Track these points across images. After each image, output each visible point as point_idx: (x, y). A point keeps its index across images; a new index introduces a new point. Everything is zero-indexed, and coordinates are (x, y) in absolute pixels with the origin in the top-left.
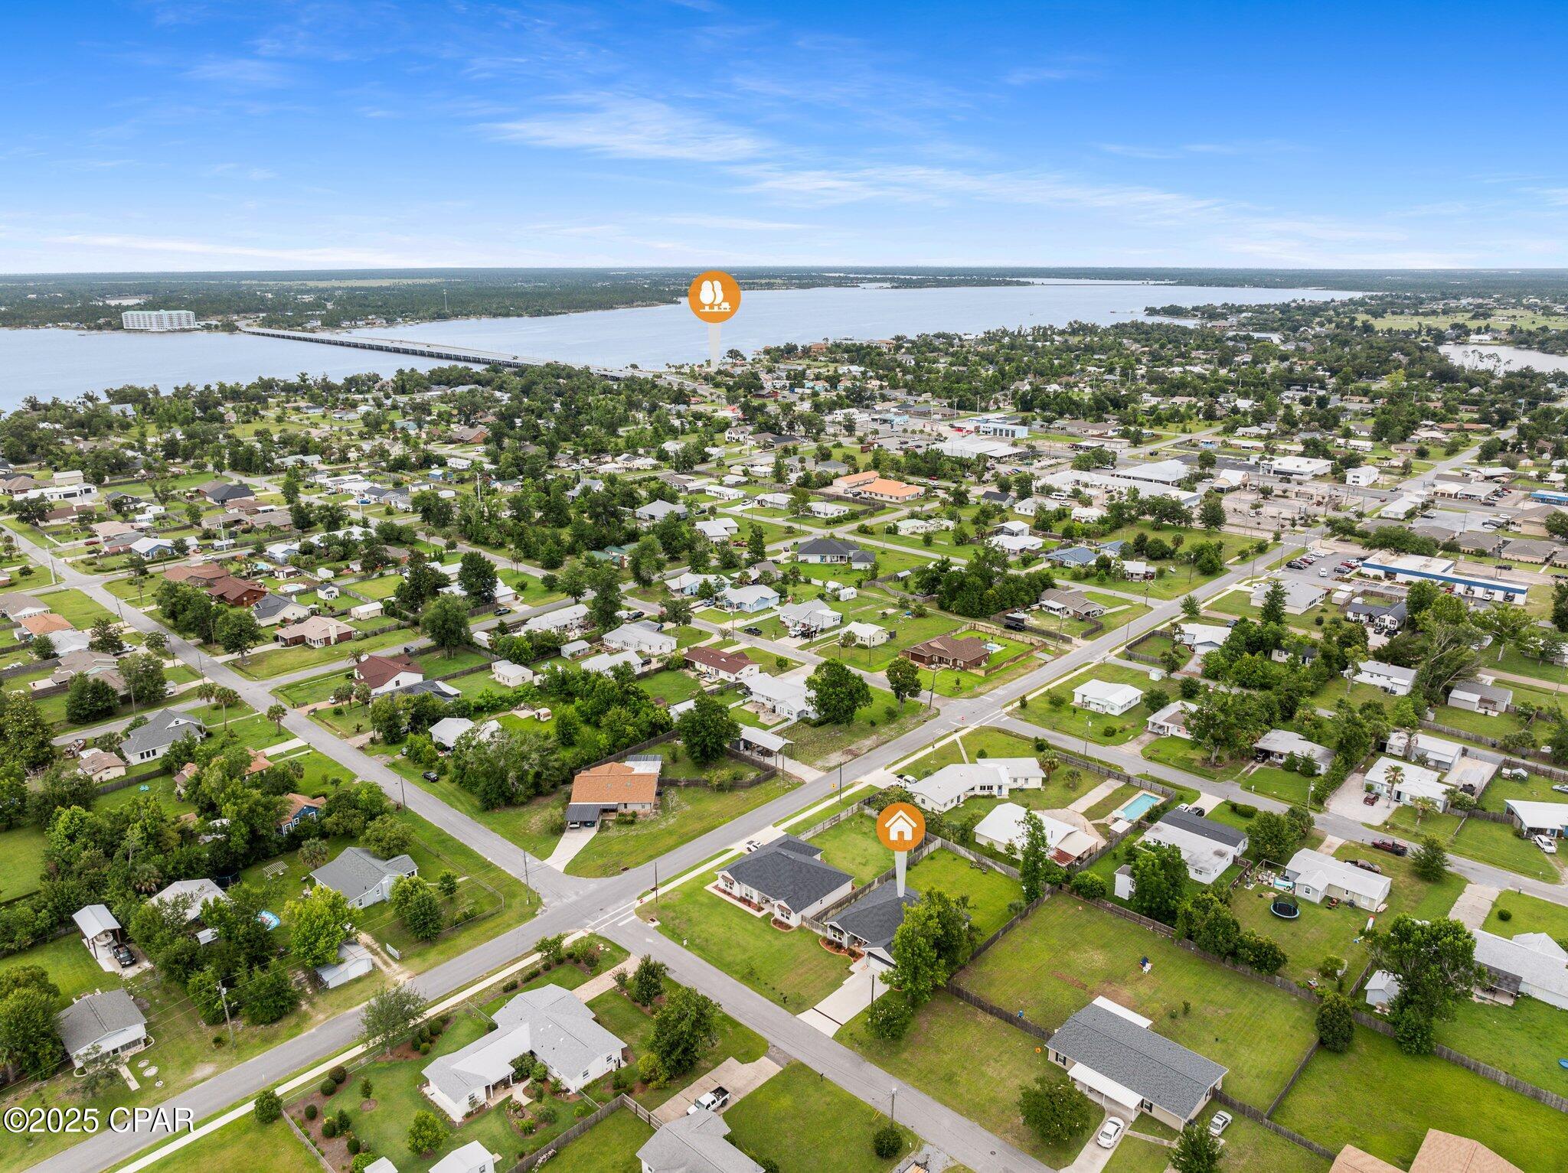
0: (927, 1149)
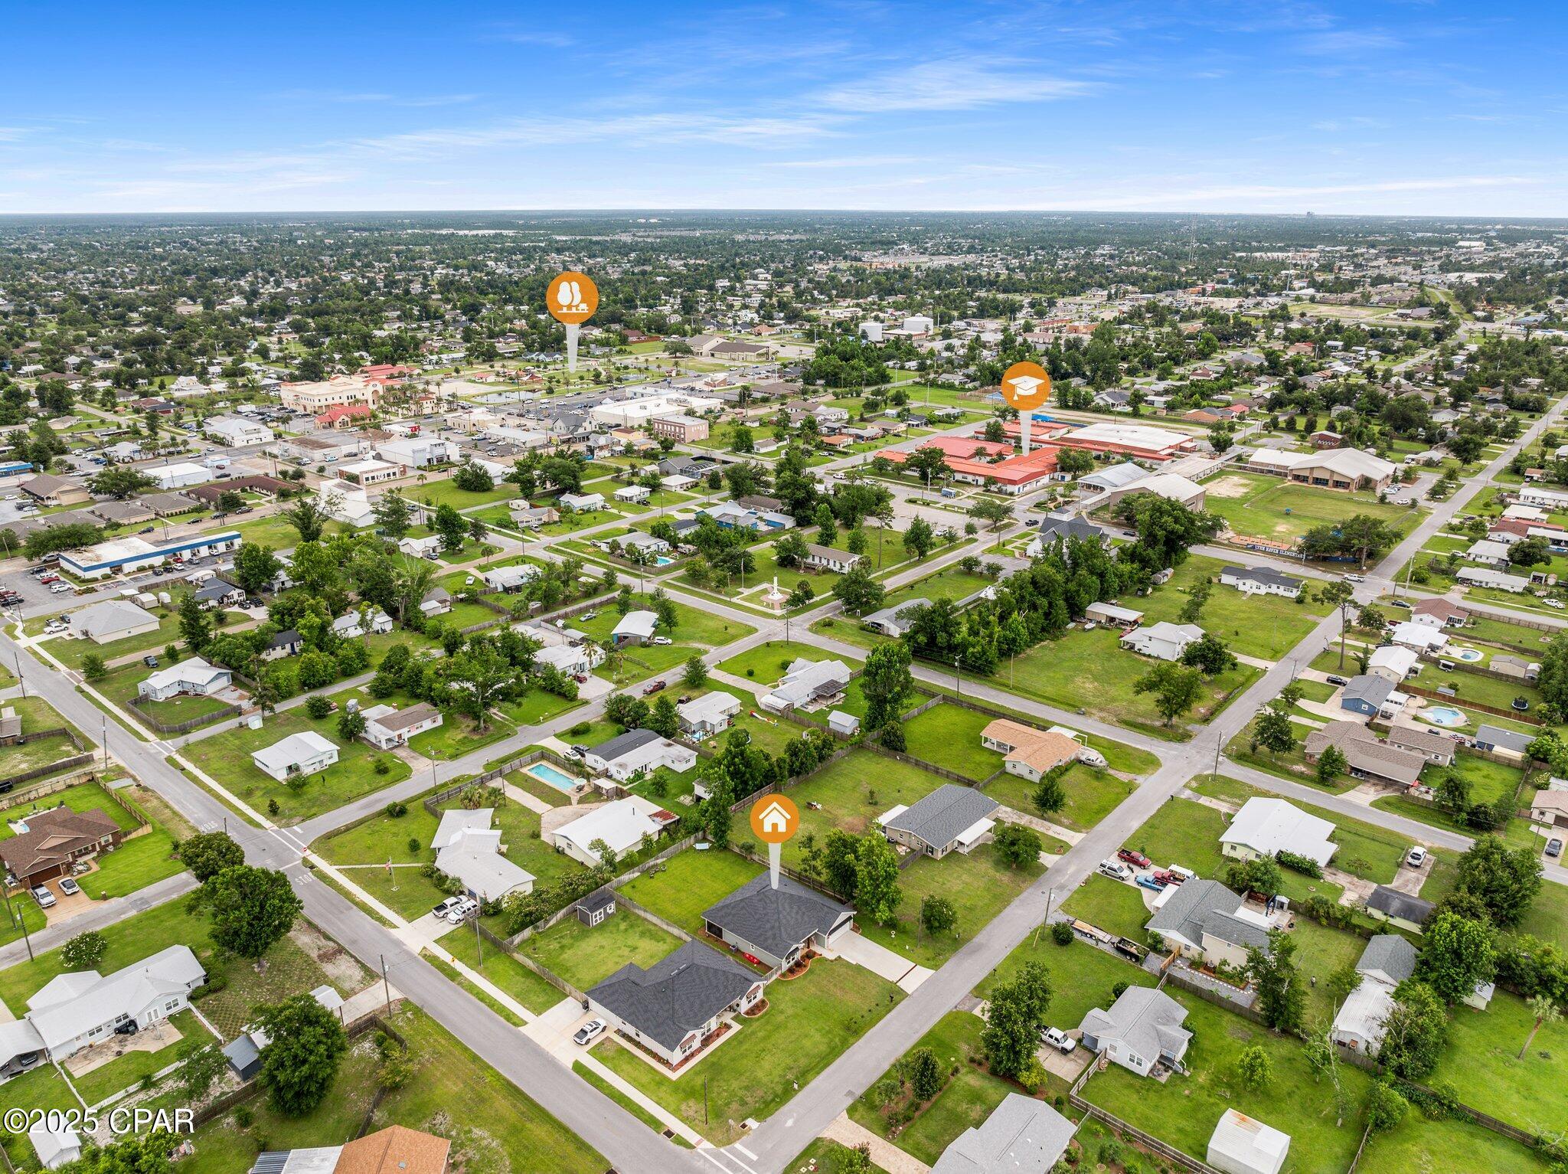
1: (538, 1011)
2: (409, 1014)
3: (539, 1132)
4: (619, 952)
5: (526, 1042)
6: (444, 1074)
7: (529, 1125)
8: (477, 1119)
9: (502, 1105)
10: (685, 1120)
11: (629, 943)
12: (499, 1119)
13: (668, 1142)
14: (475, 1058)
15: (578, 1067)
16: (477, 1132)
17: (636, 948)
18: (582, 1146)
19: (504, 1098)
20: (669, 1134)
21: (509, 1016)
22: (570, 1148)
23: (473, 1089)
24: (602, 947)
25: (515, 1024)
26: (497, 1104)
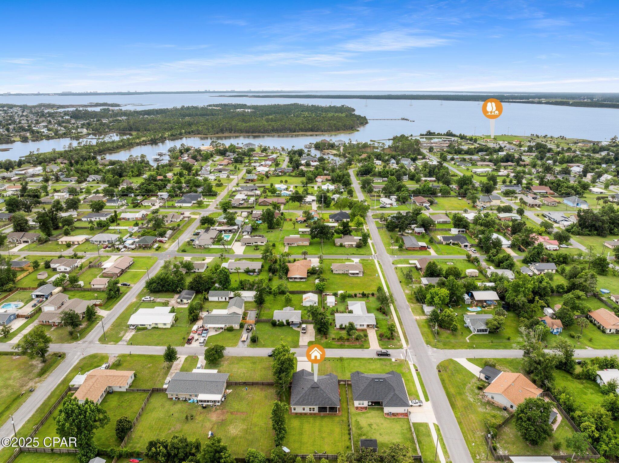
0: (246, 346)
1: (426, 425)
2: (478, 458)
3: (452, 390)
4: (377, 427)
5: (438, 418)
6: (474, 423)
7: (454, 393)
8: (470, 404)
9: (459, 403)
10: (409, 369)
11: (369, 428)
12: (463, 400)
13: (418, 369)
14: (460, 423)
15: (427, 400)
16: (472, 400)
17: (369, 425)
18: (443, 381)
19: (457, 405)
20: (417, 370)
21: (438, 430)
22: (447, 381)
23: (466, 413)
24: (380, 434)
25: (438, 426)
26: (461, 404)
